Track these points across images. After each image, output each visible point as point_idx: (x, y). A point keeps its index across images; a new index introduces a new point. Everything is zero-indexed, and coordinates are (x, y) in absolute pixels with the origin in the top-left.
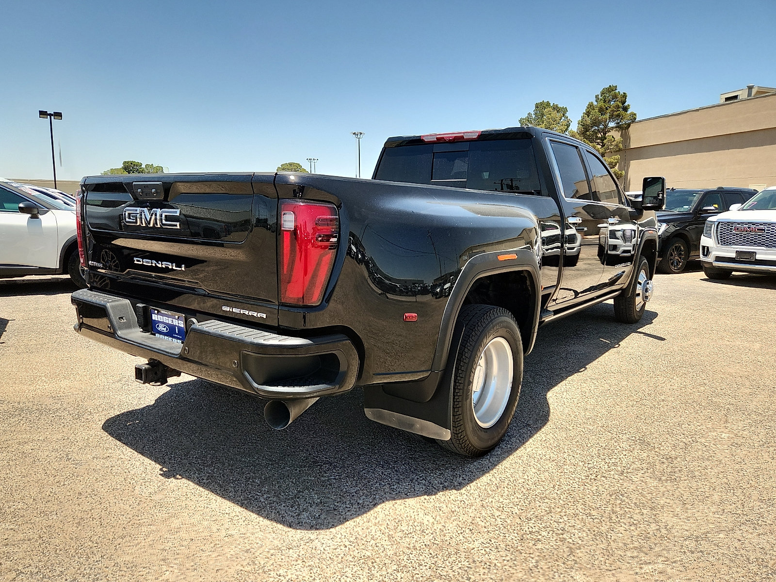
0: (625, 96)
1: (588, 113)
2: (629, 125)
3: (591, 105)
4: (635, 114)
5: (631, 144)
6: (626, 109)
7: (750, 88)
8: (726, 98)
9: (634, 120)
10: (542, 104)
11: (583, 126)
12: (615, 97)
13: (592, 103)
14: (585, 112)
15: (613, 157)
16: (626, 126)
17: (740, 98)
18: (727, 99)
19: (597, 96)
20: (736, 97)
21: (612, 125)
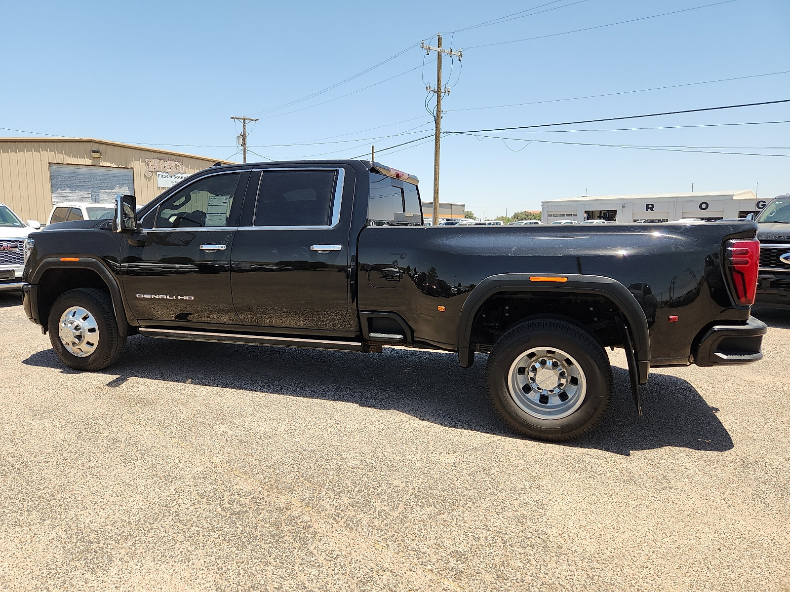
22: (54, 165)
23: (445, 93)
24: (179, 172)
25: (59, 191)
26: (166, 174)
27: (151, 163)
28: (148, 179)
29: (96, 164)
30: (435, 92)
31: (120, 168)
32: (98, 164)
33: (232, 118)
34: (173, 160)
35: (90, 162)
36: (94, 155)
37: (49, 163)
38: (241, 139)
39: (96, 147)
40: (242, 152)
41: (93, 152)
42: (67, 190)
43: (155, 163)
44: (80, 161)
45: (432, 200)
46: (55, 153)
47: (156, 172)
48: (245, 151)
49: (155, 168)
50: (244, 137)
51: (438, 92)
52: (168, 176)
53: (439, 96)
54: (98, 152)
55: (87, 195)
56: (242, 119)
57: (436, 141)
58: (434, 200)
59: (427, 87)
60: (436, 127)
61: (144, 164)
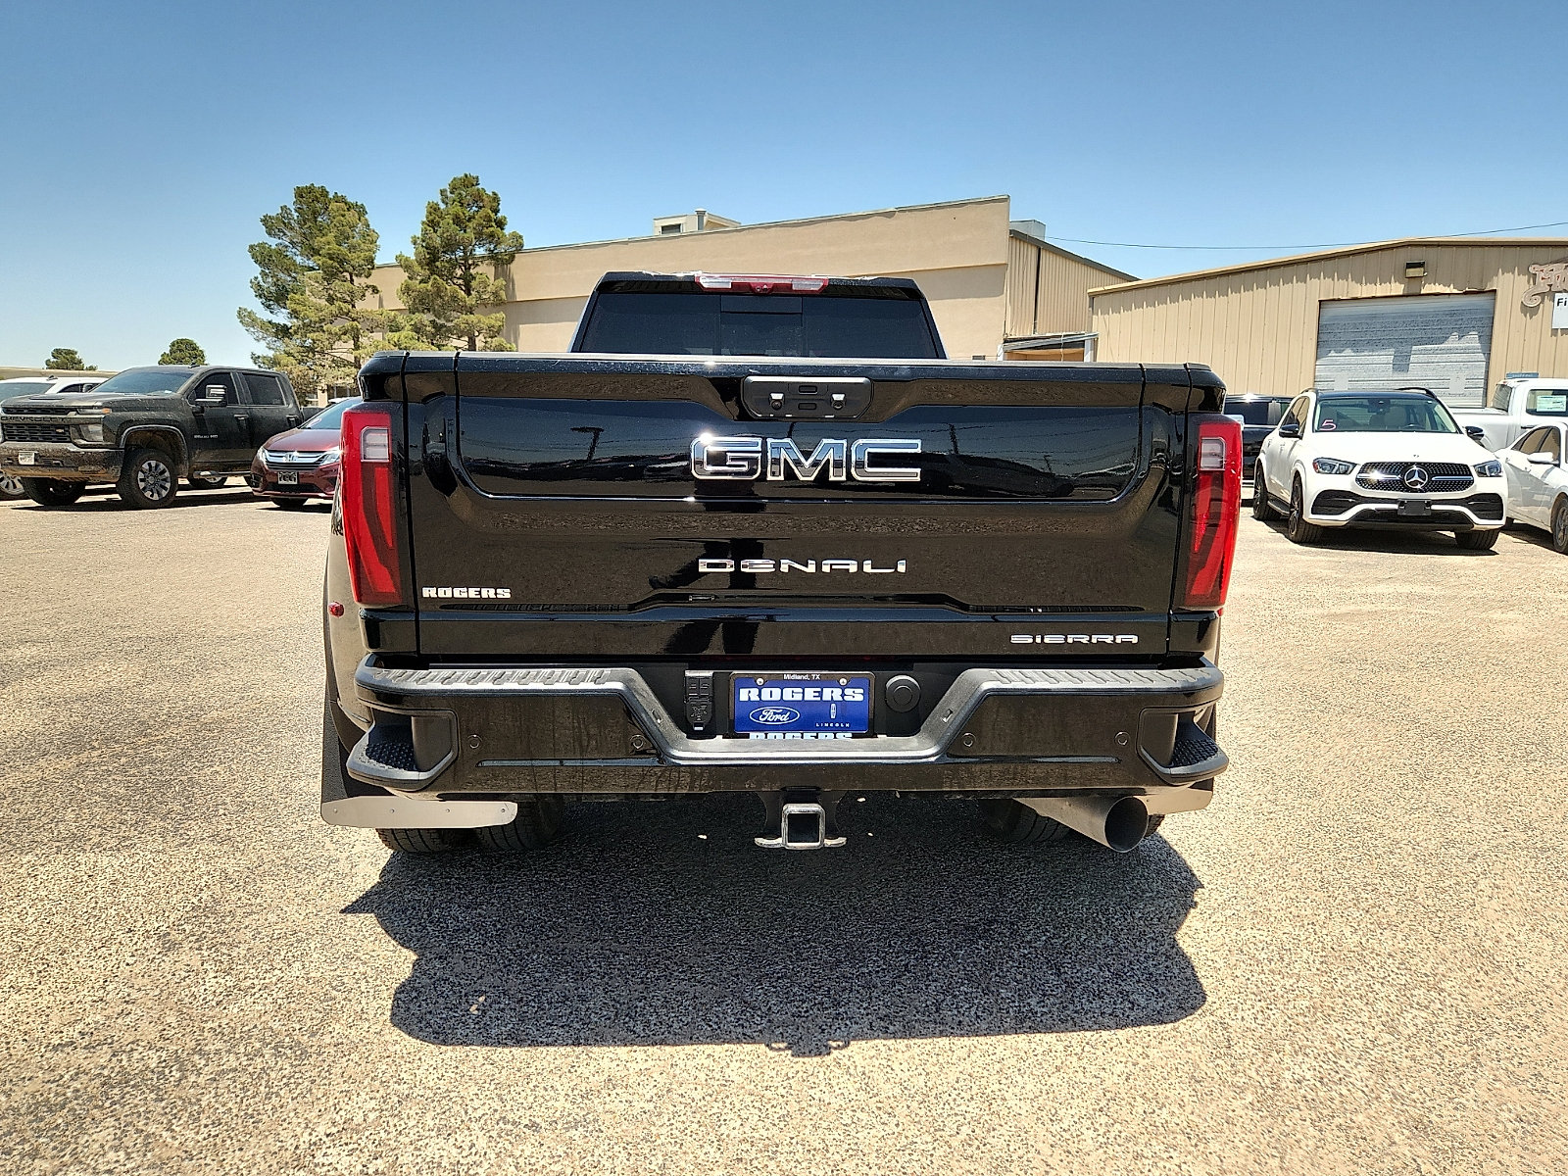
0: (496, 198)
1: (432, 224)
2: (512, 258)
3: (433, 209)
4: (521, 237)
5: (517, 293)
6: (501, 224)
7: (701, 215)
8: (663, 227)
9: (520, 248)
10: (311, 189)
11: (427, 249)
12: (478, 198)
13: (437, 204)
14: (425, 220)
15: (493, 316)
16: (507, 257)
17: (684, 230)
18: (665, 229)
19: (442, 192)
20: (677, 227)
21: (480, 251)
22: (1331, 304)
25: (1333, 353)
27: (1542, 275)
28: (1529, 311)
29: (1411, 292)
31: (1466, 293)
32: (1416, 291)
35: (1398, 289)
36: (1412, 272)
37: (1320, 301)
39: (1416, 255)
41: (1410, 266)
42: (1348, 352)
44: (1380, 290)
46: (1333, 280)
49: (1550, 286)
54: (1420, 265)
55: (1384, 359)
61: (1526, 277)
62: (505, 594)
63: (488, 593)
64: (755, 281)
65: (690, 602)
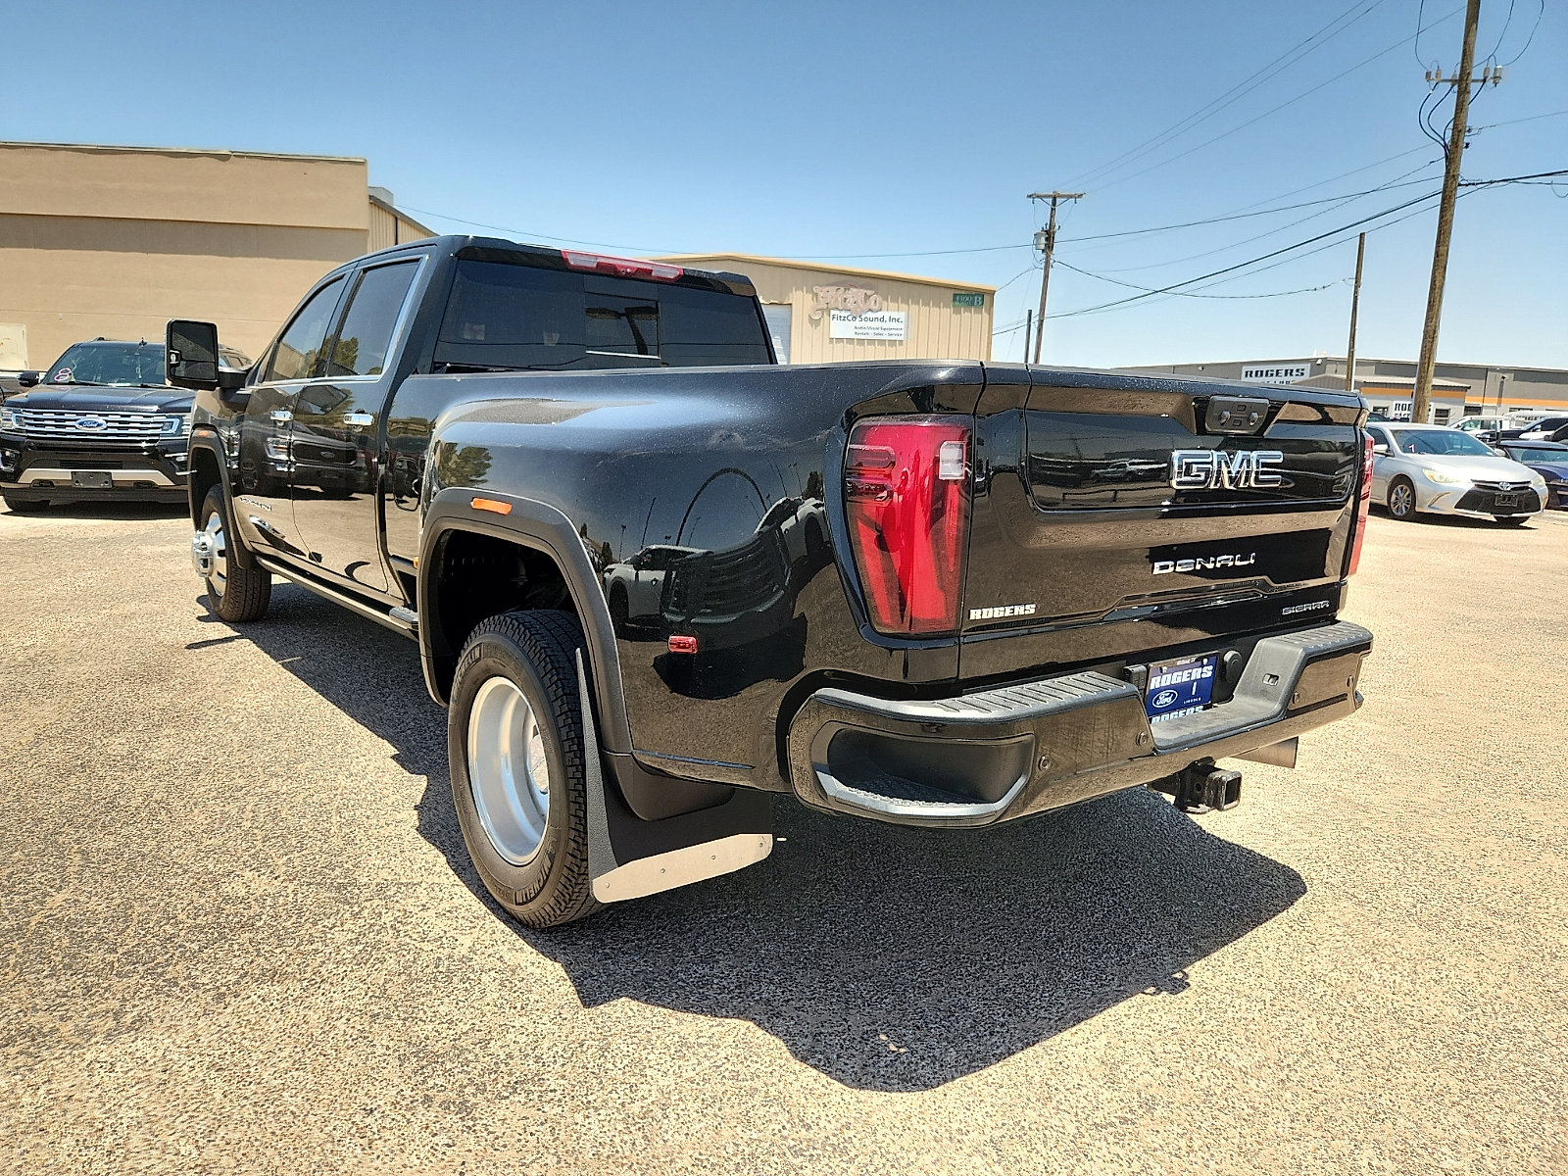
23: (1484, 81)
24: (870, 310)
26: (846, 314)
27: (822, 294)
28: (815, 323)
30: (1454, 82)
31: (770, 304)
33: (1030, 196)
34: (862, 287)
38: (1043, 239)
40: (1043, 266)
43: (829, 294)
45: (1415, 358)
47: (829, 310)
48: (1047, 263)
49: (828, 304)
50: (1049, 235)
51: (1462, 82)
52: (850, 318)
53: (1463, 92)
56: (1049, 196)
57: (1442, 211)
58: (1423, 356)
59: (1428, 75)
60: (1448, 172)
61: (811, 295)
62: (1031, 609)
63: (1019, 610)
64: (619, 263)
65: (1155, 605)
